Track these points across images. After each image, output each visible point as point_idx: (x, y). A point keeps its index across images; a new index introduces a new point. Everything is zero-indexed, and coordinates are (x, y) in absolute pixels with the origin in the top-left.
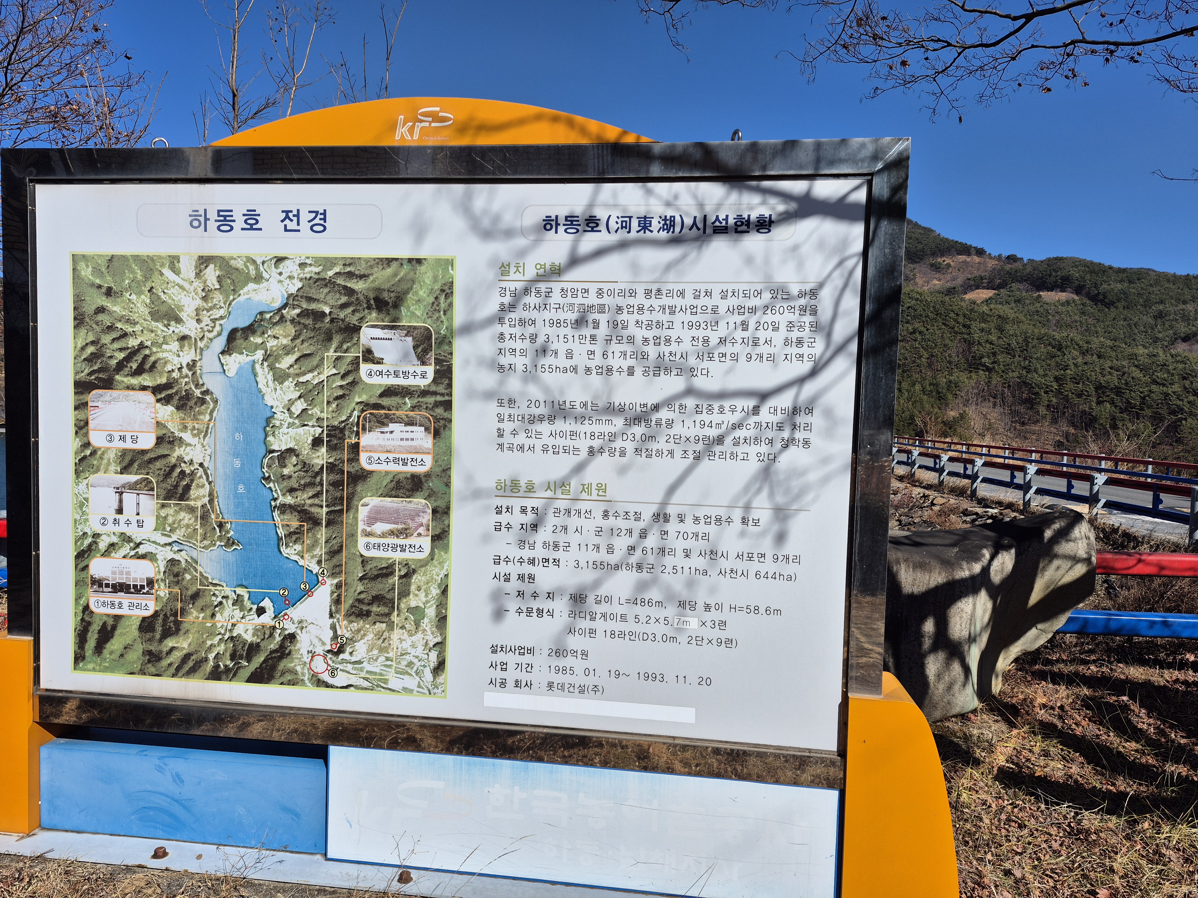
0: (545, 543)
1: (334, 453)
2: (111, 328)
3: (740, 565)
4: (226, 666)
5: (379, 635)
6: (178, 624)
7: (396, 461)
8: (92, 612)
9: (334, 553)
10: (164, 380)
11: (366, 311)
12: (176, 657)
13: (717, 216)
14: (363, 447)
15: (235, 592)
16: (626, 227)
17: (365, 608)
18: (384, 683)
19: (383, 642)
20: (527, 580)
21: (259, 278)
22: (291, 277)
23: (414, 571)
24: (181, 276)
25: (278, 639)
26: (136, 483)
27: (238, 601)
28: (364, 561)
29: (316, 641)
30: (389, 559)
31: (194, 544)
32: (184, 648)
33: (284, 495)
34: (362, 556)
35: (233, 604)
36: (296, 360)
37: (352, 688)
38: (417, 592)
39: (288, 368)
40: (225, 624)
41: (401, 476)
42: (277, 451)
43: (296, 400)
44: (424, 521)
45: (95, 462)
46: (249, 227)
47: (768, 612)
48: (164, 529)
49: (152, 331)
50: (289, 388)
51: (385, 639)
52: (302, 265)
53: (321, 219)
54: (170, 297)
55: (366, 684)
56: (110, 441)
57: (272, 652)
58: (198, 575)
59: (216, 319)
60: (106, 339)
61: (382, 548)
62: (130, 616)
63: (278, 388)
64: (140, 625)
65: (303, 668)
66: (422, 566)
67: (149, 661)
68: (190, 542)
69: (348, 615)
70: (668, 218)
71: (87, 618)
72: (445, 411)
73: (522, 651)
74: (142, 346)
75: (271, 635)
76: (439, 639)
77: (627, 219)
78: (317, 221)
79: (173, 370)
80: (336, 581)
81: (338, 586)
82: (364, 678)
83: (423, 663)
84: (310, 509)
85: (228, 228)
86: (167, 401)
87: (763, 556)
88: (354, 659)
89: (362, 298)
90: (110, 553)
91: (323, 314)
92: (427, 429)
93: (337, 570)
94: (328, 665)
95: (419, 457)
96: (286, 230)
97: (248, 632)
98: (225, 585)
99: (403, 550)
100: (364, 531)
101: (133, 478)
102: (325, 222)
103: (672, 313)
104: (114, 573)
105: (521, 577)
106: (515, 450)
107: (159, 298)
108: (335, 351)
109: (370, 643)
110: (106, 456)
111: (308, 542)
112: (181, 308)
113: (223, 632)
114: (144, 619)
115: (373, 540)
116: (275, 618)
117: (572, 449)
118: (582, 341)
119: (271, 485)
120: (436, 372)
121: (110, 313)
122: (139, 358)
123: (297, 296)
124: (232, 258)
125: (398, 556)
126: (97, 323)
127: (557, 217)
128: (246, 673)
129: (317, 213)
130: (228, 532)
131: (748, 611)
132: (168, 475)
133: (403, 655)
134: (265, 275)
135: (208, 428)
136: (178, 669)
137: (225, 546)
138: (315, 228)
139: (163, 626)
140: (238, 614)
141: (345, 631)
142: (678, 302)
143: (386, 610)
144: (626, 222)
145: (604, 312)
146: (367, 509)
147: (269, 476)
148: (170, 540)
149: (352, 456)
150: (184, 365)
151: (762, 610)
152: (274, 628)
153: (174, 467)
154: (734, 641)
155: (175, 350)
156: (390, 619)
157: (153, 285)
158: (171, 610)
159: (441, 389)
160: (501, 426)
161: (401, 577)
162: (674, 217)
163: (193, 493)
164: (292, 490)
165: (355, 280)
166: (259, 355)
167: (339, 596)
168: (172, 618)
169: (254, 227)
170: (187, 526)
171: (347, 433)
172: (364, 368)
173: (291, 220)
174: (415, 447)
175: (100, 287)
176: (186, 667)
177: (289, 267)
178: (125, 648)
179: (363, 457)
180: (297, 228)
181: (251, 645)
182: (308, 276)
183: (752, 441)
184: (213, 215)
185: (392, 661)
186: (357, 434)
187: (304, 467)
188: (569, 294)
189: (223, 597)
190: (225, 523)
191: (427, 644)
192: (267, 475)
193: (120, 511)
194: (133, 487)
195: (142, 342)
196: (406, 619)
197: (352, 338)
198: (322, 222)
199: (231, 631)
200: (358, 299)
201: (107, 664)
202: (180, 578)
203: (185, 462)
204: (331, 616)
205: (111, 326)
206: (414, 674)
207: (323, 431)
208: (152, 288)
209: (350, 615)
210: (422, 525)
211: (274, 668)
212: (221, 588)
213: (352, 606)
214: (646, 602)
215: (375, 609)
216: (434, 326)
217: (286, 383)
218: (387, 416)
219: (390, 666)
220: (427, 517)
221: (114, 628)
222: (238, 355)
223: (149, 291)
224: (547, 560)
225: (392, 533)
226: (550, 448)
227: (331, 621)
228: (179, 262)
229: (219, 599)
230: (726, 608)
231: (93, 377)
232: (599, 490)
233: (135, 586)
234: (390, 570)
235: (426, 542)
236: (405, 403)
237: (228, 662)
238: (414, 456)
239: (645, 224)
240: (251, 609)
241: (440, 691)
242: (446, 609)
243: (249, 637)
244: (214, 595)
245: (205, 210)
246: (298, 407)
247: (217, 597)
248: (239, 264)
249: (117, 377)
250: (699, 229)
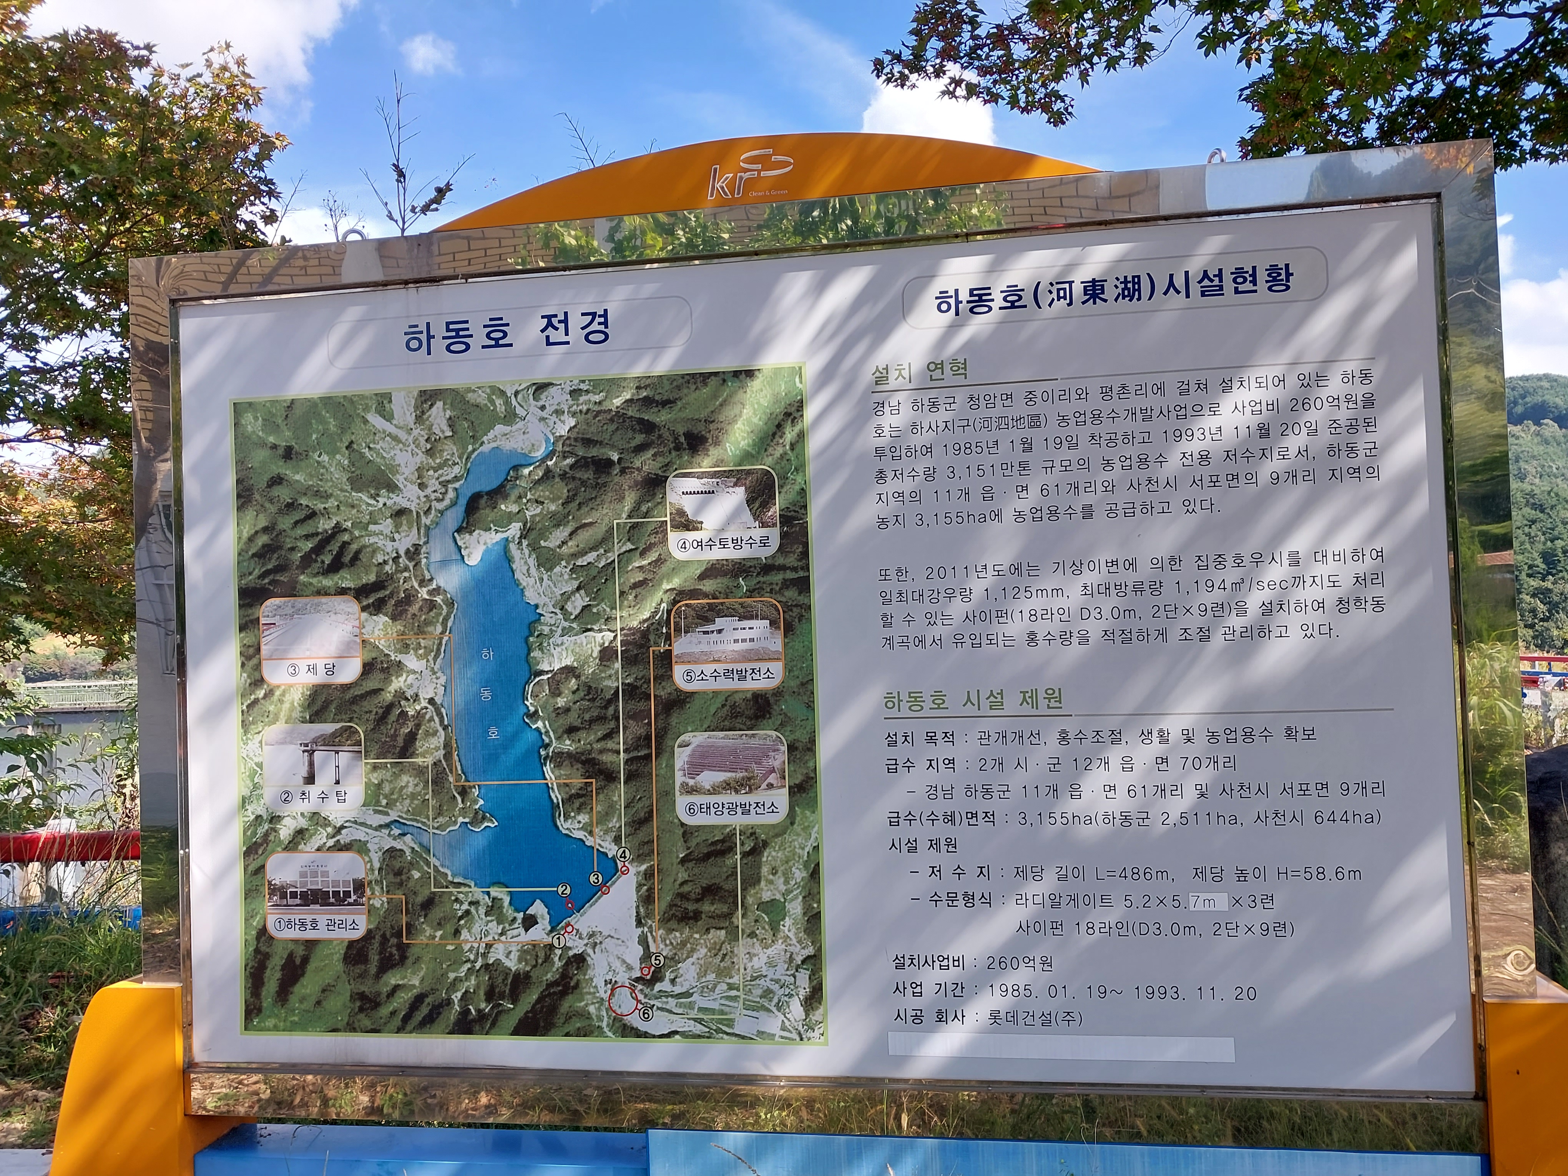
0: (968, 788)
1: (634, 669)
2: (291, 506)
3: (1291, 804)
4: (479, 1011)
5: (716, 949)
6: (403, 949)
7: (728, 674)
8: (272, 938)
9: (640, 822)
10: (372, 578)
11: (674, 453)
12: (403, 999)
13: (1205, 272)
14: (677, 656)
15: (488, 893)
16: (1065, 298)
17: (691, 907)
18: (728, 1026)
19: (723, 960)
20: (944, 848)
21: (510, 417)
22: (558, 412)
23: (765, 844)
24: (394, 422)
25: (558, 964)
26: (334, 735)
27: (494, 908)
28: (687, 832)
29: (617, 964)
30: (726, 826)
31: (424, 823)
32: (414, 986)
33: (558, 738)
34: (683, 824)
35: (487, 914)
36: (571, 534)
37: (677, 1037)
38: (771, 877)
39: (560, 547)
40: (476, 945)
41: (737, 697)
42: (547, 672)
43: (573, 593)
44: (777, 764)
45: (272, 708)
46: (493, 343)
47: (1340, 876)
48: (378, 803)
49: (353, 507)
50: (562, 575)
51: (725, 955)
52: (575, 393)
53: (600, 324)
54: (378, 454)
55: (699, 1029)
56: (294, 674)
57: (550, 985)
58: (431, 871)
59: (448, 481)
60: (285, 523)
61: (713, 810)
62: (330, 941)
63: (545, 577)
64: (346, 953)
65: (599, 1009)
66: (777, 835)
67: (361, 1009)
68: (417, 821)
69: (665, 921)
70: (1130, 279)
71: (264, 948)
72: (800, 593)
73: (945, 963)
74: (338, 529)
75: (548, 959)
76: (810, 951)
77: (1067, 286)
78: (595, 326)
79: (385, 562)
80: (643, 867)
81: (648, 875)
82: (695, 1020)
83: (787, 991)
84: (599, 757)
85: (463, 347)
86: (377, 608)
87: (1324, 786)
88: (678, 990)
89: (666, 434)
90: (297, 844)
91: (609, 463)
92: (773, 623)
93: (646, 849)
94: (638, 1001)
95: (764, 666)
96: (549, 343)
97: (512, 956)
98: (472, 884)
99: (746, 812)
100: (684, 785)
101: (329, 728)
102: (606, 327)
103: (1147, 418)
104: (303, 875)
105: (934, 844)
106: (911, 645)
107: (362, 456)
108: (629, 517)
109: (702, 962)
110: (287, 698)
111: (598, 808)
112: (394, 469)
113: (472, 957)
114: (351, 944)
115: (698, 799)
116: (551, 931)
117: (1001, 637)
118: (1006, 473)
119: (540, 724)
120: (784, 536)
121: (290, 483)
122: (335, 547)
123: (569, 438)
124: (469, 390)
125: (738, 821)
126: (271, 501)
127: (957, 291)
128: (512, 1021)
129: (594, 315)
130: (475, 802)
131: (1308, 876)
132: (382, 719)
133: (756, 978)
134: (520, 411)
135: (440, 644)
136: (406, 1019)
137: (471, 823)
138: (591, 337)
139: (380, 953)
140: (495, 928)
141: (662, 946)
142: (1153, 401)
143: (725, 909)
144: (1064, 289)
145: (1039, 426)
146: (688, 750)
147: (536, 711)
148: (387, 820)
149: (661, 672)
150: (402, 553)
151: (1330, 873)
152: (551, 947)
153: (390, 707)
154: (1288, 926)
155: (387, 531)
156: (731, 923)
157: (353, 438)
158: (392, 927)
159: (791, 560)
160: (887, 609)
161: (745, 855)
162: (1139, 277)
163: (421, 745)
164: (571, 730)
165: (656, 409)
166: (515, 529)
167: (650, 890)
168: (393, 941)
169: (501, 342)
170: (413, 796)
171: (652, 637)
172: (674, 537)
173: (557, 329)
174: (757, 651)
175: (274, 447)
176: (419, 1016)
177: (556, 397)
178: (324, 991)
179: (678, 672)
180: (566, 339)
181: (517, 975)
182: (585, 408)
183: (1292, 606)
184: (439, 330)
185: (738, 990)
186: (668, 638)
187: (589, 693)
188: (983, 403)
189: (471, 903)
190: (470, 787)
191: (791, 959)
192: (532, 709)
193: (310, 779)
194: (331, 742)
195: (338, 523)
196: (756, 921)
197: (654, 494)
198: (602, 328)
199: (485, 955)
200: (660, 436)
201: (296, 1019)
202: (404, 877)
203: (407, 699)
204: (639, 923)
205: (292, 504)
206: (774, 1009)
207: (615, 637)
208: (352, 442)
209: (669, 920)
210: (773, 771)
211: (553, 1010)
212: (467, 889)
213: (671, 905)
214: (1141, 873)
215: (707, 907)
216: (778, 467)
217: (557, 569)
218: (711, 607)
219: (735, 998)
220: (780, 758)
221: (306, 960)
222: (482, 532)
223: (347, 448)
224: (974, 815)
225: (727, 786)
226: (966, 639)
227: (640, 930)
228: (390, 401)
229: (465, 907)
230: (1272, 874)
231: (266, 581)
232: (1049, 699)
233: (336, 894)
234: (727, 844)
235: (781, 798)
236: (738, 586)
237: (483, 1005)
238: (756, 665)
239: (1094, 290)
240: (515, 919)
241: (817, 1033)
242: (819, 902)
243: (512, 964)
244: (457, 900)
245: (428, 324)
246: (578, 602)
247: (461, 903)
248: (481, 398)
249: (302, 577)
250: (1178, 292)
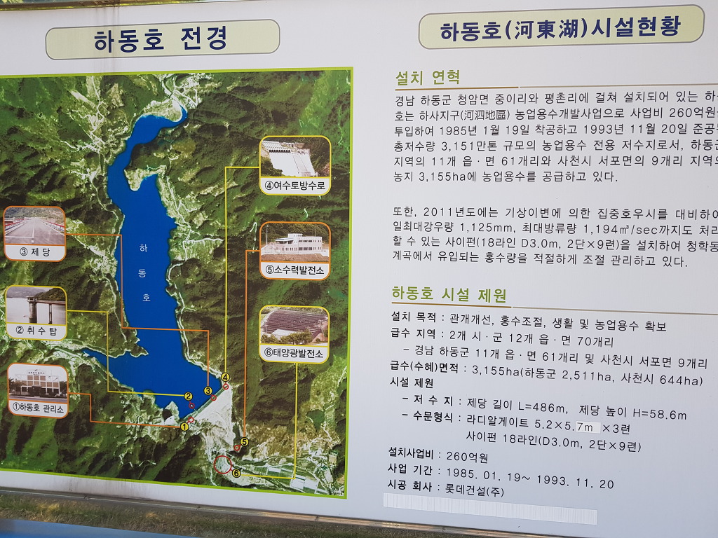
0: (442, 349)
1: (235, 263)
2: (23, 147)
3: (644, 370)
4: (135, 465)
5: (280, 438)
6: (90, 426)
7: (295, 269)
8: (11, 414)
9: (236, 358)
10: (73, 196)
11: (265, 124)
12: (89, 456)
13: (621, 19)
14: (263, 256)
15: (142, 396)
16: (526, 33)
17: (266, 411)
18: (286, 483)
19: (284, 444)
20: (424, 385)
21: (161, 96)
22: (191, 94)
23: (313, 376)
24: (88, 96)
25: (184, 440)
26: (49, 293)
27: (145, 405)
28: (266, 366)
29: (219, 443)
30: (289, 364)
31: (103, 351)
32: (96, 448)
33: (186, 304)
34: (263, 361)
35: (141, 408)
36: (197, 174)
37: (255, 488)
38: (316, 396)
39: (190, 182)
40: (134, 426)
41: (300, 284)
42: (181, 262)
43: (198, 212)
44: (323, 327)
45: (11, 275)
46: (151, 46)
47: (673, 416)
48: (75, 337)
49: (61, 150)
50: (191, 200)
51: (286, 441)
52: (203, 81)
53: (220, 36)
54: (77, 116)
55: (268, 484)
56: (24, 255)
57: (179, 452)
58: (108, 380)
59: (121, 136)
60: (19, 158)
61: (282, 354)
62: (45, 419)
63: (180, 201)
64: (55, 427)
65: (208, 469)
66: (321, 371)
67: (65, 460)
68: (100, 349)
69: (249, 419)
70: (570, 22)
71: (7, 420)
72: (342, 220)
73: (421, 454)
74: (51, 163)
75: (178, 437)
76: (338, 442)
77: (528, 25)
78: (216, 38)
79: (81, 186)
80: (237, 386)
81: (240, 390)
82: (266, 479)
83: (323, 465)
84: (212, 317)
85: (132, 48)
86: (74, 216)
87: (669, 360)
88: (256, 460)
89: (260, 111)
90: (26, 359)
91: (223, 128)
92: (325, 239)
93: (239, 375)
94: (232, 466)
95: (317, 266)
96: (187, 48)
97: (156, 434)
98: (133, 390)
99: (302, 356)
100: (264, 337)
101: (46, 289)
102: (224, 38)
103: (575, 117)
104: (30, 377)
105: (419, 382)
106: (411, 257)
107: (67, 117)
108: (235, 165)
109: (272, 445)
110: (20, 269)
111: (210, 348)
112: (88, 126)
113: (132, 433)
114: (59, 421)
115: (273, 347)
116: (180, 421)
117: (469, 255)
118: (481, 148)
119: (175, 294)
120: (333, 182)
121: (23, 133)
122: (49, 174)
123: (197, 111)
124: (135, 77)
125: (298, 360)
126: (10, 143)
127: (455, 24)
128: (155, 473)
129: (216, 30)
130: (135, 340)
131: (653, 415)
132: (77, 285)
133: (304, 456)
134: (167, 92)
135: (114, 240)
136: (92, 467)
137: (132, 352)
138: (214, 45)
139: (76, 427)
140: (146, 416)
141: (247, 434)
142: (580, 106)
143: (287, 414)
144: (527, 27)
145: (504, 118)
146: (268, 316)
147: (173, 286)
148: (81, 347)
149: (252, 266)
150: (91, 180)
151: (667, 414)
152: (180, 430)
153: (83, 278)
154: (637, 446)
155: (82, 167)
156: (290, 422)
157: (61, 105)
158: (84, 413)
159: (338, 199)
160: (398, 234)
161: (300, 382)
162: (577, 21)
163: (102, 303)
164: (194, 299)
165: (254, 95)
166: (161, 169)
167: (241, 400)
168: (84, 421)
169: (156, 46)
170: (97, 334)
171: (247, 243)
172: (263, 181)
173: (192, 38)
174: (313, 256)
175: (12, 109)
176: (99, 466)
177: (191, 83)
178: (42, 448)
179: (263, 266)
180: (198, 45)
181: (159, 445)
182: (208, 91)
183: (659, 245)
184: (117, 36)
185: (293, 463)
186: (257, 245)
187: (206, 277)
188: (468, 101)
189: (131, 401)
190: (132, 331)
191: (326, 446)
192: (171, 284)
193: (34, 320)
194: (45, 297)
195: (51, 159)
196: (306, 422)
197: (251, 151)
198: (221, 39)
199: (139, 432)
200: (256, 113)
201: (26, 462)
202: (91, 383)
203: (93, 274)
204: (234, 419)
205: (23, 146)
206: (314, 475)
207: (224, 242)
208: (61, 108)
209: (252, 418)
210: (320, 331)
211: (180, 467)
212: (129, 392)
213: (254, 409)
214: (547, 407)
215: (276, 412)
216: (332, 137)
217: (188, 196)
218: (286, 226)
219: (291, 467)
220: (325, 324)
221: (32, 429)
222: (141, 170)
223: (57, 111)
224: (445, 366)
225: (291, 340)
226: (447, 255)
227: (234, 423)
228: (85, 82)
229: (128, 403)
230: (630, 413)
231: (7, 195)
232: (498, 296)
233: (50, 390)
234: (290, 375)
235: (324, 349)
236: (303, 214)
237: (138, 462)
238: (312, 265)
239: (546, 28)
240: (158, 412)
241: (340, 491)
242: (345, 413)
243: (155, 438)
244: (123, 398)
245: (110, 32)
246: (201, 219)
247: (126, 401)
248: (142, 82)
249: (29, 193)
250: (602, 33)
